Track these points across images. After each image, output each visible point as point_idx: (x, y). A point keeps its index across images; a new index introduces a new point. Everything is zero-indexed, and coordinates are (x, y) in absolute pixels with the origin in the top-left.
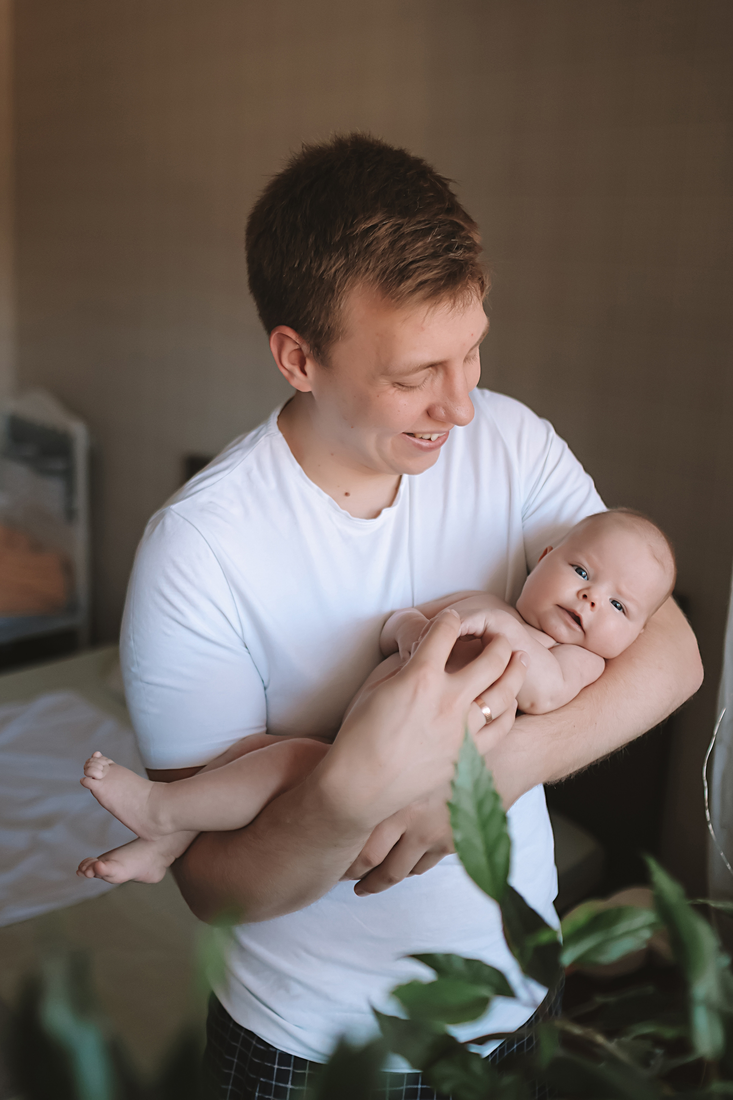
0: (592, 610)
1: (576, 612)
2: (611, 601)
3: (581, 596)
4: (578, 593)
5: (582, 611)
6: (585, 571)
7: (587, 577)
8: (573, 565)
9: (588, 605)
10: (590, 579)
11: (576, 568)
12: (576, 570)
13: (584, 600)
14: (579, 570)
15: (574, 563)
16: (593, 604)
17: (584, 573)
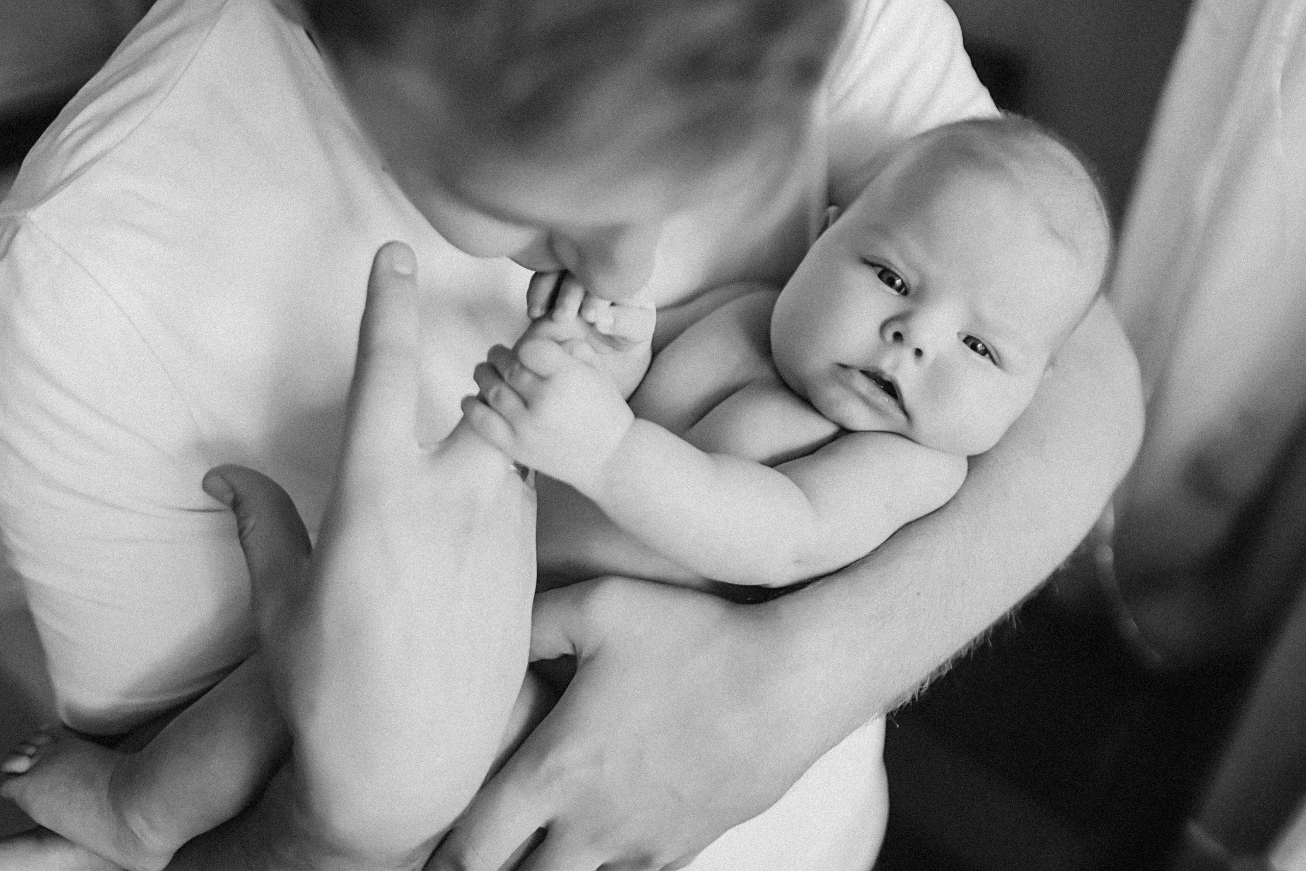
0: (917, 363)
1: (882, 372)
2: (963, 337)
3: (889, 336)
4: (883, 327)
5: (896, 367)
6: (899, 278)
7: (903, 290)
8: (873, 265)
9: (908, 354)
10: (912, 292)
11: (880, 270)
12: (880, 276)
13: (898, 345)
14: (887, 276)
15: (875, 261)
16: (919, 352)
17: (898, 282)
